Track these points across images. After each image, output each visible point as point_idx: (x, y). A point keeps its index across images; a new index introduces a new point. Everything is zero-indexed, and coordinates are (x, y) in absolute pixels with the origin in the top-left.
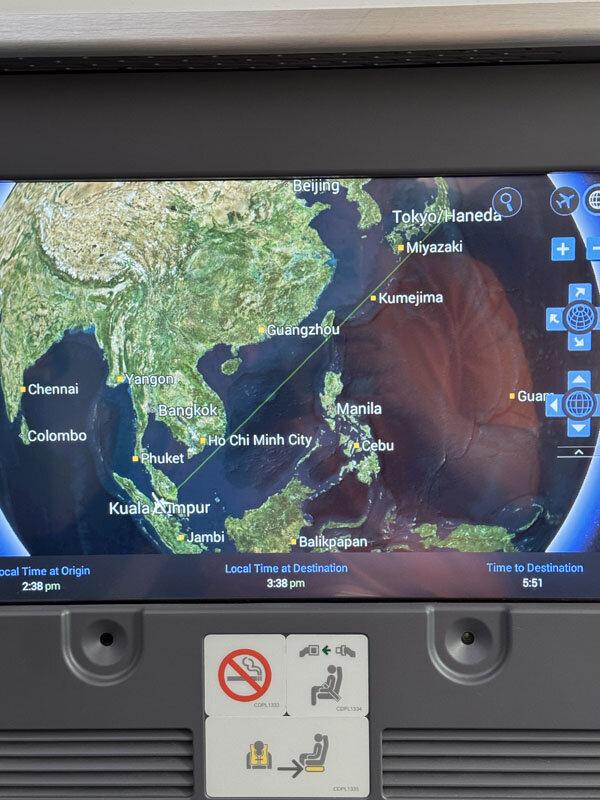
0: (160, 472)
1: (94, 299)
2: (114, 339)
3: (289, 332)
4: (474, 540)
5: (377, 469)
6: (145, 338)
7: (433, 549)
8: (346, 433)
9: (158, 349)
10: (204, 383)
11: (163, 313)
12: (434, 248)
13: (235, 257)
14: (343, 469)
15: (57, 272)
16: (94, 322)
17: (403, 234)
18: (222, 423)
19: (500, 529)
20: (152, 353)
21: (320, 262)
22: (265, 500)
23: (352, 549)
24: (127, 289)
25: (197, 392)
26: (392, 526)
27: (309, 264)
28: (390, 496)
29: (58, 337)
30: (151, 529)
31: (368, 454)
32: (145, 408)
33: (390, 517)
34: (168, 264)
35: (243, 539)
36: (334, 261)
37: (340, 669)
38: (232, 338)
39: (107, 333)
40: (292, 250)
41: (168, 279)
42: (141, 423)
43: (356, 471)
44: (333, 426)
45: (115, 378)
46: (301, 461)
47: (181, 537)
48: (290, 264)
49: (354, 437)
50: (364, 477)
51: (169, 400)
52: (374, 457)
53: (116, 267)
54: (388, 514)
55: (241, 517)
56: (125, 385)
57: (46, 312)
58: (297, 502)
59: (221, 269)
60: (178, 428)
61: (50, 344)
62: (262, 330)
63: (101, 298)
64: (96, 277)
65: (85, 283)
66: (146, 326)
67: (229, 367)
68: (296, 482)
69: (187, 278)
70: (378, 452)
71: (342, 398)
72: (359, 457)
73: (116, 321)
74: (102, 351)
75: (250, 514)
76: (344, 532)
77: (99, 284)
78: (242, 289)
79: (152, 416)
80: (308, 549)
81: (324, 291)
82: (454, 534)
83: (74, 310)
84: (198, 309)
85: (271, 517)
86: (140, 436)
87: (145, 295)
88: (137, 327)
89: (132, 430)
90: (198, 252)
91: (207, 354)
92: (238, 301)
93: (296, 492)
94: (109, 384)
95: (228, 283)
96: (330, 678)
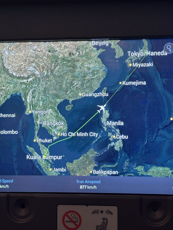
0: (43, 146)
1: (21, 83)
2: (28, 97)
3: (90, 95)
4: (158, 172)
5: (122, 145)
6: (39, 97)
7: (142, 175)
8: (110, 132)
9: (43, 101)
10: (60, 114)
11: (45, 88)
12: (143, 65)
13: (71, 68)
14: (109, 145)
15: (8, 74)
16: (21, 92)
17: (131, 60)
18: (66, 128)
19: (167, 169)
20: (41, 102)
21: (101, 70)
22: (81, 156)
23: (112, 175)
24: (33, 80)
25: (57, 117)
26: (127, 166)
27: (98, 71)
28: (127, 156)
29: (9, 97)
30: (40, 166)
31: (118, 140)
32: (38, 122)
33: (126, 163)
34: (48, 71)
35: (73, 171)
36: (107, 70)
37: (107, 219)
38: (70, 97)
39: (26, 95)
40: (91, 66)
41: (47, 76)
42: (37, 128)
43: (114, 146)
44: (106, 129)
45: (28, 111)
46: (94, 142)
47: (51, 169)
48: (91, 71)
49: (114, 133)
50: (117, 148)
51: (47, 120)
52: (120, 141)
53: (29, 72)
54: (126, 162)
55: (72, 162)
56: (32, 114)
57: (5, 88)
58: (93, 157)
59: (66, 73)
60: (50, 130)
61: (6, 99)
62: (80, 94)
63: (24, 83)
64: (22, 76)
65: (19, 78)
66: (39, 93)
67: (69, 108)
68: (92, 150)
69: (54, 76)
70: (122, 139)
72: (115, 141)
73: (29, 91)
74: (24, 102)
75: (75, 161)
76: (109, 169)
77: (23, 78)
78: (74, 80)
79: (41, 125)
80: (96, 175)
81: (103, 81)
82: (150, 170)
83: (14, 87)
84: (58, 87)
85: (83, 163)
86: (36, 132)
87: (39, 82)
88: (36, 93)
89: (34, 130)
90: (58, 67)
91: (61, 103)
92: (72, 84)
93: (92, 153)
94: (26, 113)
95: (68, 78)
96: (103, 222)
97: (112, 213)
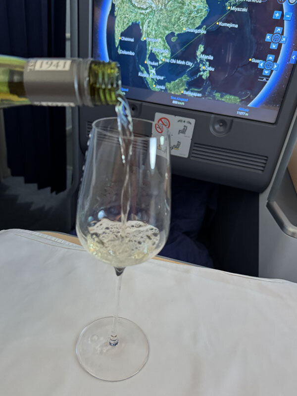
0: (151, 67)
1: (141, 13)
2: (144, 26)
3: (192, 31)
4: (230, 99)
5: (208, 75)
6: (152, 27)
7: (218, 100)
8: (202, 63)
9: (156, 31)
10: (166, 43)
11: (158, 20)
12: (239, 9)
13: (181, 5)
14: (199, 74)
15: (132, 4)
16: (140, 21)
17: (230, 3)
18: (169, 56)
19: (237, 98)
20: (154, 32)
21: (205, 9)
22: (177, 79)
23: (197, 97)
24: (150, 12)
25: (164, 45)
26: (209, 92)
27: (201, 10)
29: (130, 24)
30: (147, 82)
31: (206, 70)
32: (150, 48)
33: (209, 90)
34: (162, 5)
35: (170, 89)
36: (209, 10)
37: (187, 127)
38: (176, 30)
39: (143, 24)
40: (197, 5)
41: (161, 10)
42: (148, 52)
43: (202, 75)
44: (199, 61)
45: (143, 38)
46: (188, 70)
47: (154, 86)
48: (196, 9)
49: (204, 65)
50: (204, 77)
51: (156, 47)
52: (208, 72)
53: (148, 4)
54: (208, 89)
55: (170, 82)
56: (145, 41)
57: (128, 16)
58: (185, 81)
59: (176, 8)
60: (158, 55)
61: (128, 26)
62: (184, 29)
63: (143, 14)
64: (142, 7)
65: (139, 8)
66: (153, 24)
67: (173, 39)
68: (186, 75)
69: (167, 10)
70: (210, 71)
71: (203, 53)
72: (204, 71)
73: (146, 21)
74: (141, 30)
75: (172, 82)
76: (196, 92)
77: (143, 9)
78: (181, 16)
79: (151, 51)
80: (185, 95)
81: (204, 19)
82: (225, 97)
83: (135, 16)
84: (168, 20)
85: (178, 84)
86: (148, 56)
87: (154, 14)
88: (151, 23)
89: (146, 54)
90: (171, 2)
91: (169, 34)
92: (179, 19)
93: (185, 78)
94: (142, 40)
95: (177, 13)
96: (184, 129)
97: (190, 123)
